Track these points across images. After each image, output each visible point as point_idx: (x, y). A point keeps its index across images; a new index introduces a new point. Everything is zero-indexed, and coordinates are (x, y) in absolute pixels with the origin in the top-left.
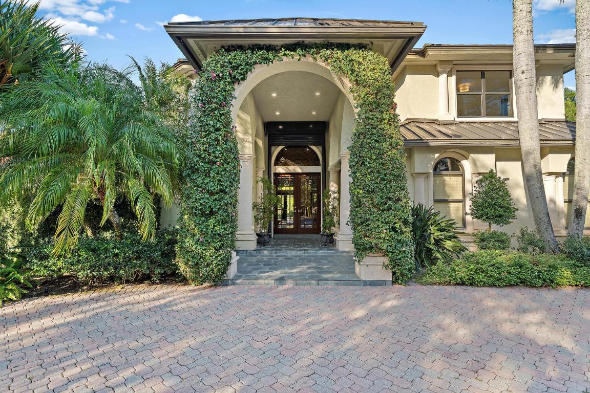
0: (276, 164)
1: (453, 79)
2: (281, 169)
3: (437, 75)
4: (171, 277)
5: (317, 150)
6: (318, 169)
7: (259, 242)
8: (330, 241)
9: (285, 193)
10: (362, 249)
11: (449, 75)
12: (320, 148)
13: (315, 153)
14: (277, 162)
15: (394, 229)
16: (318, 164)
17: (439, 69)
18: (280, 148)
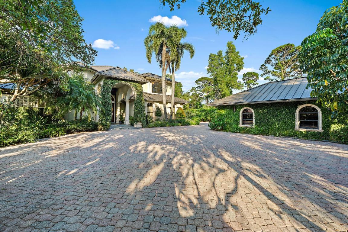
1: (151, 84)
16: (114, 101)
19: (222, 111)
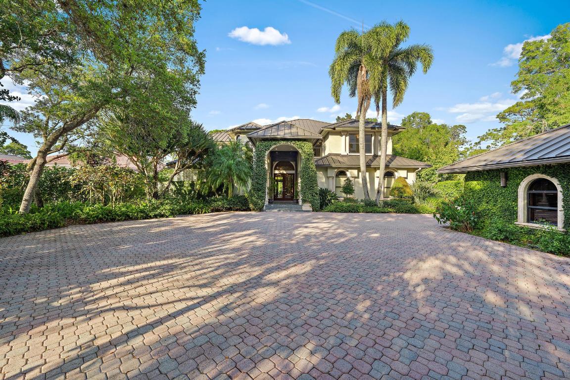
0: (275, 170)
1: (348, 138)
2: (277, 172)
3: (342, 136)
4: (249, 209)
5: (293, 163)
6: (293, 172)
7: (269, 202)
8: (298, 202)
9: (277, 181)
10: (304, 201)
11: (346, 136)
12: (295, 162)
13: (292, 165)
14: (276, 169)
15: (312, 195)
16: (294, 170)
17: (342, 134)
18: (277, 162)
19: (476, 185)
